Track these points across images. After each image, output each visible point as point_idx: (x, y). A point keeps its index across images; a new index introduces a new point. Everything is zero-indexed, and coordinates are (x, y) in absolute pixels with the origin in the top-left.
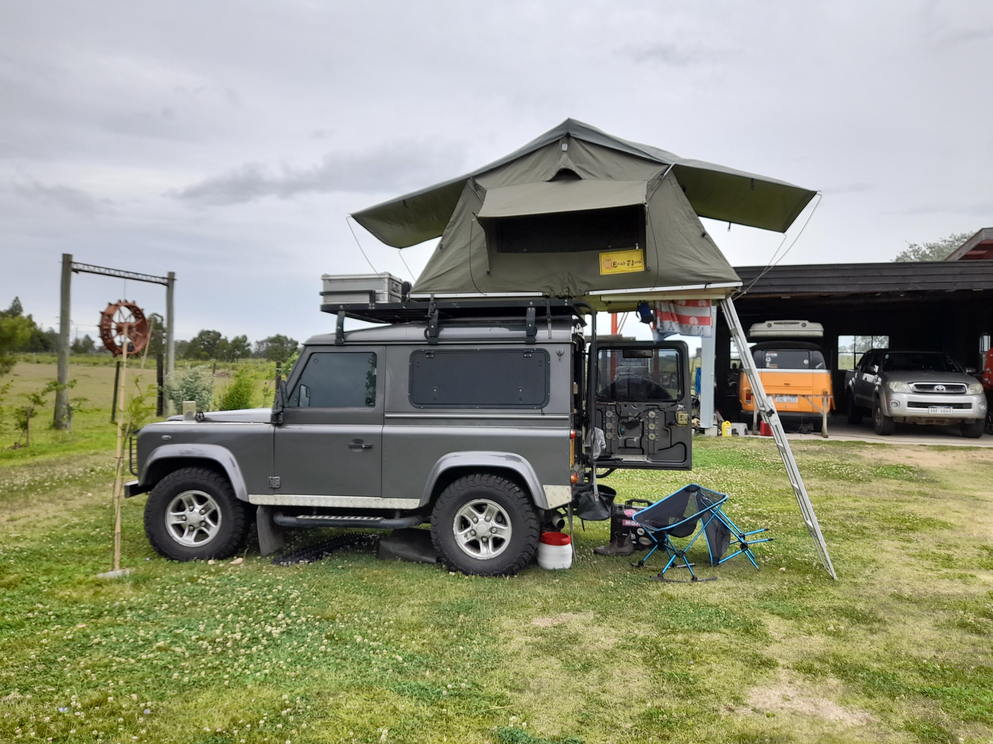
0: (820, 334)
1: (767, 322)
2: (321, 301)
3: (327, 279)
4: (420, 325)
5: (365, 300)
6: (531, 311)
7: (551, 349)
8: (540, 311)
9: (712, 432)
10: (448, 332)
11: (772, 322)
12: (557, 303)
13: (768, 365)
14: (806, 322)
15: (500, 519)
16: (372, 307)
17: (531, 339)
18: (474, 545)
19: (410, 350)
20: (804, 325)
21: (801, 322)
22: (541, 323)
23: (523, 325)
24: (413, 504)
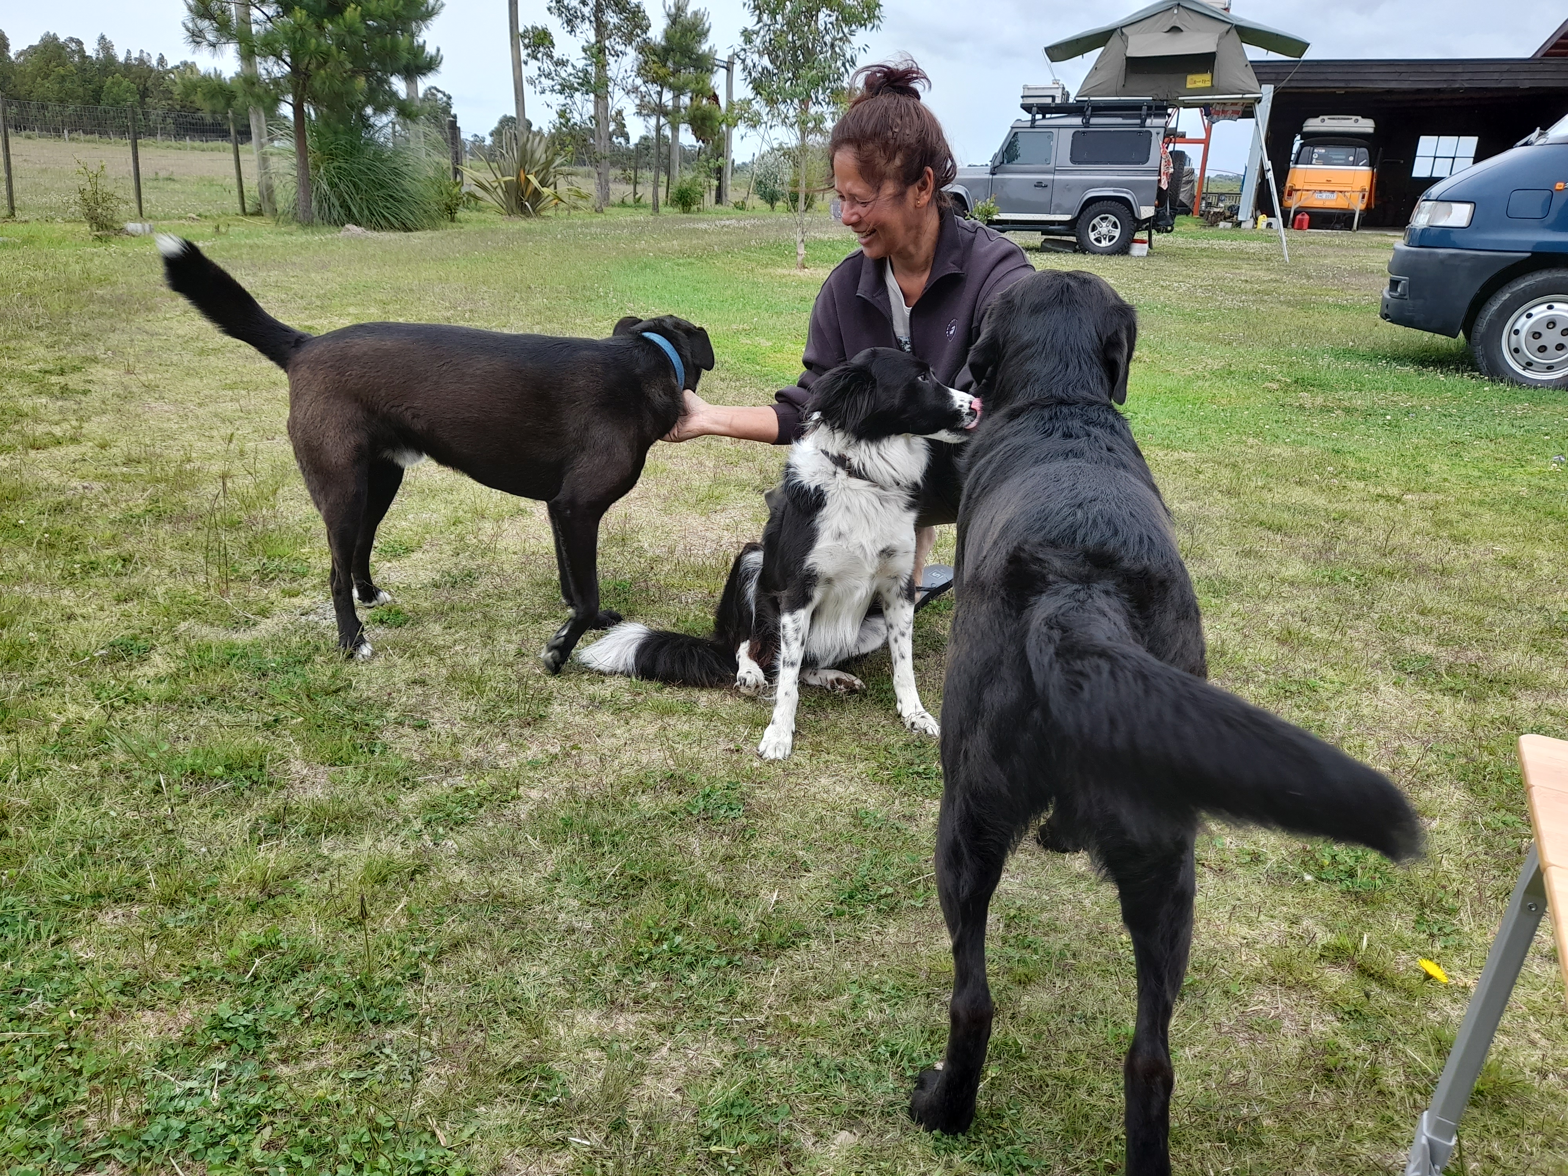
0: (1371, 130)
1: (1321, 117)
2: (1021, 101)
3: (1025, 87)
4: (1079, 116)
5: (1049, 100)
6: (1145, 108)
7: (1153, 131)
8: (1149, 108)
9: (1248, 225)
10: (1093, 121)
11: (1326, 117)
12: (1159, 104)
13: (1314, 161)
14: (1359, 118)
15: (1115, 225)
16: (1053, 105)
17: (1143, 125)
18: (1098, 240)
19: (1073, 130)
20: (1357, 121)
21: (1354, 118)
22: (1149, 115)
23: (1139, 117)
24: (1067, 218)
